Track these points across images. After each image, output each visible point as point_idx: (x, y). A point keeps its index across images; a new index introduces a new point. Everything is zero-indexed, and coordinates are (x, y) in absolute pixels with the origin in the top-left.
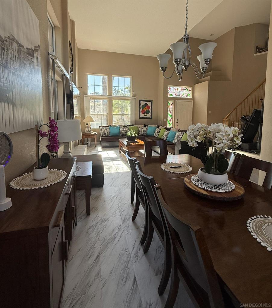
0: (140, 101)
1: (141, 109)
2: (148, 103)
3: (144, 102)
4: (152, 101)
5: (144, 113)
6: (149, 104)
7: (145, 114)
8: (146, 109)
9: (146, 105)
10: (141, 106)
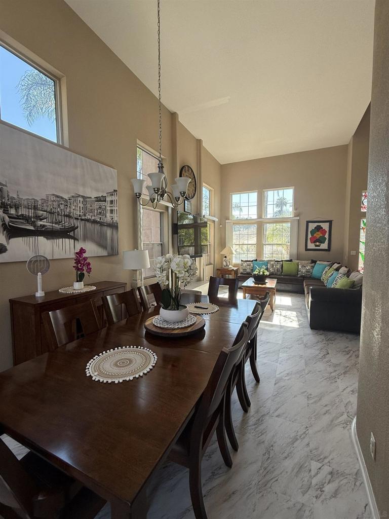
0: (308, 222)
1: (310, 236)
2: (322, 225)
3: (316, 225)
4: (330, 222)
5: (314, 241)
6: (325, 226)
7: (318, 244)
8: (318, 235)
9: (318, 228)
10: (310, 230)
